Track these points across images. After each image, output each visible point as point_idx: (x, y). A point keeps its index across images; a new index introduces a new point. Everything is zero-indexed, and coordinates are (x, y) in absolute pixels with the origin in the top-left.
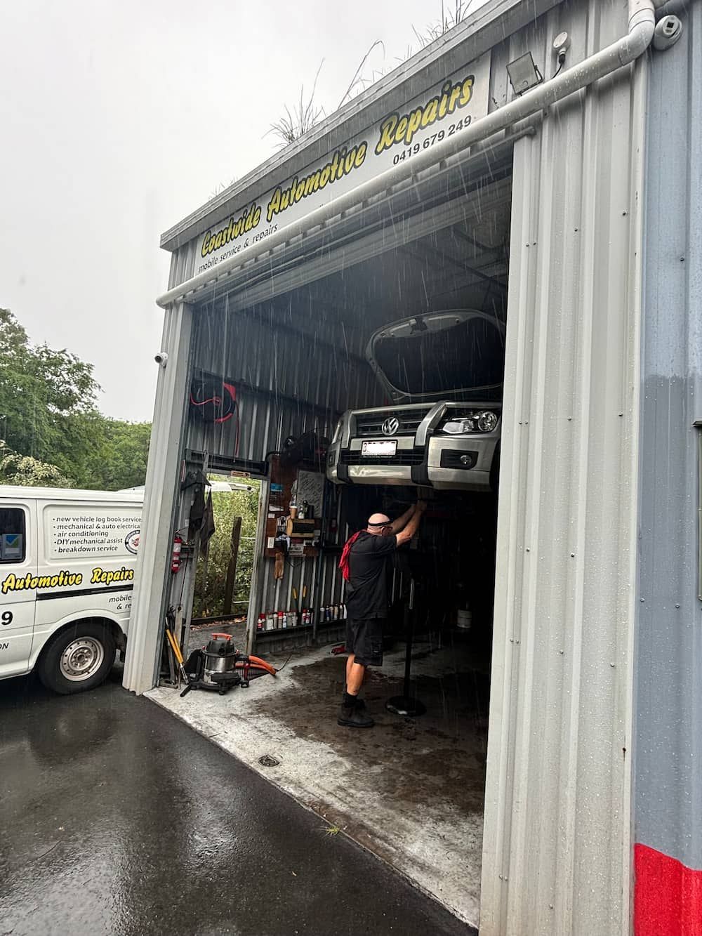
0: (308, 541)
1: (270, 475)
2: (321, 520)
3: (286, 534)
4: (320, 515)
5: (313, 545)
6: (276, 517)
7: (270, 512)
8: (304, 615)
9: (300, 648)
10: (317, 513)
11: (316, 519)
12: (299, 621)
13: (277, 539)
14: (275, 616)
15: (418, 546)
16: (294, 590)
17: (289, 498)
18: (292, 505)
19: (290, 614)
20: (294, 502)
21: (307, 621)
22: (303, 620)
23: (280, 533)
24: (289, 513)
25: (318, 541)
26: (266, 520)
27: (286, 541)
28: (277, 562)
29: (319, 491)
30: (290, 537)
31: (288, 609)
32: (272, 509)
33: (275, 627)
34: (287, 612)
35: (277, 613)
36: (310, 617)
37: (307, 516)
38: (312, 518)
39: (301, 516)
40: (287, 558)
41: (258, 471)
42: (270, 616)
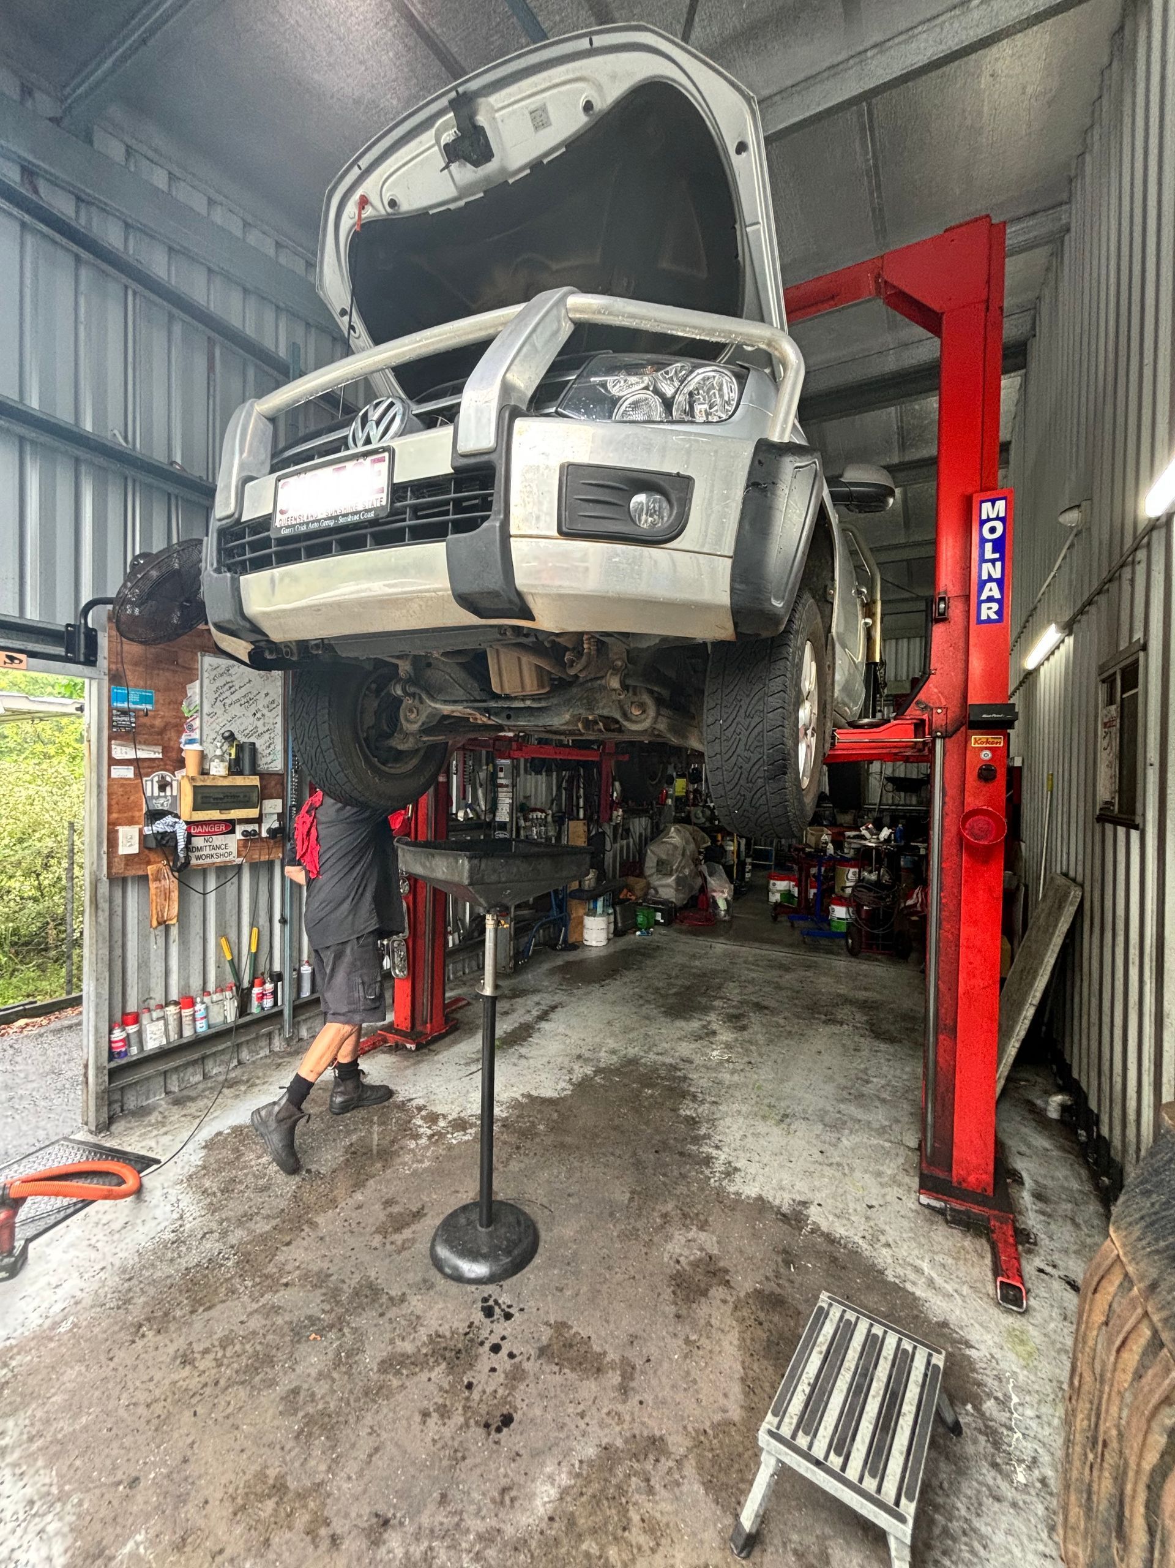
0: (250, 828)
1: (103, 662)
2: (280, 777)
3: (177, 816)
4: (278, 765)
5: (264, 834)
6: (139, 775)
7: (113, 762)
8: (256, 991)
9: (254, 1062)
10: (269, 759)
11: (262, 776)
12: (243, 1009)
13: (147, 831)
14: (172, 1010)
15: (511, 814)
16: (223, 941)
17: (179, 725)
18: (191, 742)
19: (215, 997)
20: (196, 735)
21: (268, 1003)
22: (255, 1003)
23: (155, 815)
24: (181, 764)
25: (276, 825)
26: (105, 783)
27: (174, 833)
28: (153, 886)
29: (270, 707)
30: (187, 823)
31: (211, 987)
32: (121, 752)
33: (173, 1036)
34: (209, 994)
35: (176, 1003)
36: (274, 993)
37: (235, 768)
38: (254, 772)
39: (218, 769)
40: (184, 871)
41: (61, 651)
42: (155, 1015)
